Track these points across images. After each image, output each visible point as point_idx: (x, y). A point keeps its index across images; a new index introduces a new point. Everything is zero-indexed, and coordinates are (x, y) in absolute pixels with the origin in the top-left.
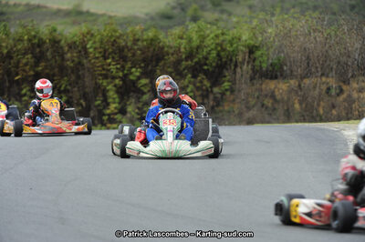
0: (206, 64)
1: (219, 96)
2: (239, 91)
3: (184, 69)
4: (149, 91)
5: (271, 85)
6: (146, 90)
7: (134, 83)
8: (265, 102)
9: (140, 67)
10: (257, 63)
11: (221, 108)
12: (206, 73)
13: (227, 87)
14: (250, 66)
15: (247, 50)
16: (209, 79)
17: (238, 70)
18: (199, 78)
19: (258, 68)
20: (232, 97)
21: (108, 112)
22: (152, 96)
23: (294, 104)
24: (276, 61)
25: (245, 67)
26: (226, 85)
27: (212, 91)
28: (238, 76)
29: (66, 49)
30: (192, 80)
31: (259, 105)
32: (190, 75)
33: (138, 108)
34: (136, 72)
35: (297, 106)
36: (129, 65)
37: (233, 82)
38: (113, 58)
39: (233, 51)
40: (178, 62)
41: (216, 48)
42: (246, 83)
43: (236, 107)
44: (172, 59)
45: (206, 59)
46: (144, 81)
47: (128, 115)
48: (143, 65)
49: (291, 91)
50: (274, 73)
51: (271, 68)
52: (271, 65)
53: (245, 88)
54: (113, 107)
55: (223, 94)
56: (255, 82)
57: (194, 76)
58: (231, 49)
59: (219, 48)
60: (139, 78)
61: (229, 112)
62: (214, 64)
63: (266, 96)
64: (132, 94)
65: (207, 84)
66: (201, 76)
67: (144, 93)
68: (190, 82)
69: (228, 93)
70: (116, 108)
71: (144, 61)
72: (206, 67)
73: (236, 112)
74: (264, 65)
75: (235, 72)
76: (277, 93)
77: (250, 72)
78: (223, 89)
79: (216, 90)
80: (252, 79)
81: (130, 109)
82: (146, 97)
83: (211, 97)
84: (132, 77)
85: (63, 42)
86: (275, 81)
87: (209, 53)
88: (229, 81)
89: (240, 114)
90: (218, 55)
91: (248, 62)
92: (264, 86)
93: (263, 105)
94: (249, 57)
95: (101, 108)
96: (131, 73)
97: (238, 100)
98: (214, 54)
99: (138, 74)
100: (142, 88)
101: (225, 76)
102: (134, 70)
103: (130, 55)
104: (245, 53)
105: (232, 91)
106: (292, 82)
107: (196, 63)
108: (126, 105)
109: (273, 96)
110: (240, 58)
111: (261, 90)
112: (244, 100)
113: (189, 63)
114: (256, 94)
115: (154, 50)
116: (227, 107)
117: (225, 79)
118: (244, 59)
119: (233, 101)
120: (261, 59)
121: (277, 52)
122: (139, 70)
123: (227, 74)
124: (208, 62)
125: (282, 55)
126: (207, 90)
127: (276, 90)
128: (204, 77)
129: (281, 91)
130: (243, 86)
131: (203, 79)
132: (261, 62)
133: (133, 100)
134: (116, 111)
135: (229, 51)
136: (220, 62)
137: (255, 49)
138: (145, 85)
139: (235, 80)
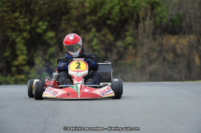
0: (109, 19)
1: (122, 49)
2: (142, 45)
3: (88, 24)
4: (55, 44)
5: (173, 40)
6: (52, 43)
7: (40, 36)
8: (167, 56)
9: (47, 21)
10: (158, 19)
11: (123, 61)
12: (109, 27)
13: (130, 42)
14: (152, 22)
15: (149, 6)
16: (112, 34)
17: (141, 25)
18: (103, 32)
19: (158, 23)
20: (134, 51)
21: (16, 63)
22: (59, 49)
24: (175, 17)
25: (148, 23)
26: (129, 39)
27: (115, 46)
28: (140, 31)
30: (97, 34)
31: (162, 58)
32: (94, 30)
33: (46, 60)
34: (43, 26)
35: (197, 60)
36: (36, 19)
37: (136, 37)
38: (21, 12)
39: (135, 7)
41: (119, 4)
42: (148, 37)
43: (139, 61)
44: (75, 13)
45: (110, 13)
46: (51, 34)
47: (37, 67)
48: (49, 19)
49: (191, 46)
50: (174, 28)
51: (170, 24)
52: (171, 20)
53: (148, 44)
54: (22, 58)
55: (126, 48)
56: (157, 37)
57: (98, 31)
58: (133, 5)
59: (122, 4)
60: (45, 31)
61: (131, 65)
62: (117, 19)
63: (167, 51)
64: (40, 46)
65: (111, 38)
66: (105, 31)
67: (49, 46)
68: (95, 36)
69: (131, 47)
70: (24, 60)
71: (49, 15)
72: (109, 22)
73: (138, 65)
74: (165, 21)
75: (137, 27)
76: (178, 48)
77: (152, 27)
78: (126, 43)
79: (119, 44)
80: (154, 34)
81: (37, 61)
82: (52, 50)
83: (115, 51)
84: (39, 31)
86: (176, 37)
87: (112, 8)
88: (131, 36)
89: (143, 68)
90: (121, 10)
91: (150, 18)
92: (165, 41)
93: (165, 59)
94: (151, 13)
95: (10, 59)
96: (38, 27)
97: (139, 54)
98: (117, 9)
99: (44, 27)
100: (49, 41)
101: (127, 31)
102: (40, 23)
103: (37, 9)
104: (146, 9)
105: (135, 46)
106: (192, 37)
107: (100, 17)
108: (33, 57)
109: (174, 51)
110: (141, 14)
111: (161, 44)
112: (145, 54)
113: (93, 18)
114: (158, 49)
115: (59, 4)
116: (129, 60)
117: (127, 33)
118: (146, 14)
119: (135, 55)
120: (161, 15)
121: (176, 9)
122: (46, 23)
123: (129, 29)
124: (111, 17)
125: (182, 12)
126: (110, 44)
127: (177, 45)
128: (107, 31)
129: (182, 46)
130: (146, 41)
131: (106, 33)
132: (161, 18)
133: (40, 53)
134: (24, 63)
135: (131, 7)
136: (122, 18)
137: (155, 5)
138: (51, 38)
139: (137, 35)
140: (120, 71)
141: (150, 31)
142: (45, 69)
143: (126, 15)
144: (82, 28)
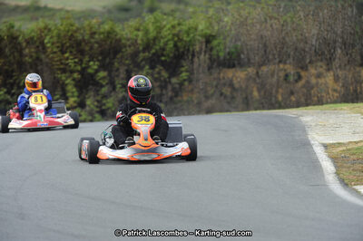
0: (163, 55)
1: (177, 86)
2: (198, 81)
3: (142, 61)
4: (107, 84)
5: (229, 73)
6: (104, 83)
7: (92, 76)
8: (223, 91)
9: (98, 60)
10: (214, 52)
11: (179, 98)
12: (163, 64)
13: (185, 78)
14: (207, 56)
15: (204, 40)
16: (167, 70)
17: (196, 60)
18: (157, 70)
19: (215, 57)
20: (190, 87)
22: (111, 89)
23: (252, 91)
24: (233, 50)
25: (202, 57)
26: (184, 75)
27: (170, 82)
28: (196, 66)
29: (24, 44)
30: (150, 71)
31: (218, 93)
32: (147, 67)
33: (98, 101)
34: (94, 65)
35: (256, 94)
36: (87, 59)
37: (191, 72)
38: (71, 52)
39: (190, 41)
40: (135, 54)
41: (173, 39)
42: (204, 72)
43: (195, 97)
44: (129, 50)
45: (164, 49)
46: (102, 74)
47: (87, 108)
48: (100, 58)
49: (248, 79)
50: (232, 61)
51: (228, 57)
52: (229, 53)
53: (203, 78)
54: (72, 101)
55: (181, 84)
56: (213, 71)
57: (152, 68)
58: (188, 39)
59: (176, 39)
60: (97, 71)
61: (188, 102)
62: (171, 55)
63: (225, 85)
64: (91, 87)
65: (165, 74)
66: (159, 68)
67: (102, 86)
68: (147, 73)
69: (186, 83)
70: (75, 102)
71: (101, 53)
72: (163, 58)
73: (196, 102)
74: (222, 54)
75: (192, 62)
76: (235, 82)
77: (208, 61)
78: (181, 79)
79: (174, 80)
80: (210, 68)
81: (88, 102)
82: (104, 90)
83: (170, 87)
84: (90, 71)
85: (20, 38)
86: (233, 70)
87: (166, 44)
88: (187, 71)
89: (199, 104)
90: (175, 45)
91: (205, 52)
92: (222, 75)
93: (222, 94)
94: (206, 47)
96: (89, 67)
97: (196, 90)
98: (171, 45)
99: (96, 67)
100: (101, 81)
101: (183, 66)
102: (91, 63)
103: (87, 48)
104: (201, 43)
105: (190, 81)
106: (250, 70)
107: (154, 54)
108: (85, 98)
109: (231, 85)
110: (197, 48)
111: (219, 79)
112: (202, 89)
113: (147, 54)
114: (215, 83)
115: (111, 42)
116: (185, 97)
117: (183, 69)
118: (201, 49)
119: (192, 91)
120: (218, 48)
121: (234, 40)
122: (97, 63)
123: (185, 64)
124: (165, 53)
125: (239, 44)
126: (165, 81)
127: (234, 79)
128: (161, 68)
129: (239, 79)
130: (201, 76)
131: (160, 70)
132: (218, 51)
133: (92, 93)
134: (75, 105)
135: (186, 42)
136: (177, 53)
137: (211, 38)
138: (104, 78)
139: (193, 70)
140: (176, 108)
141: (205, 65)
142: (98, 109)
144: (135, 66)
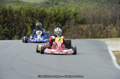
0: (60, 19)
1: (64, 29)
2: (71, 28)
3: (53, 20)
5: (82, 26)
8: (79, 32)
9: (39, 20)
11: (65, 33)
12: (60, 22)
13: (67, 27)
14: (75, 20)
15: (74, 15)
16: (61, 24)
17: (71, 21)
18: (58, 24)
19: (77, 21)
20: (68, 30)
21: (28, 34)
23: (88, 33)
24: (83, 18)
25: (73, 20)
26: (67, 26)
29: (14, 13)
30: (56, 24)
31: (77, 32)
32: (55, 23)
35: (90, 33)
36: (35, 19)
37: (69, 25)
38: (30, 16)
39: (69, 15)
40: (51, 18)
41: (63, 14)
42: (73, 25)
43: (70, 33)
44: (49, 17)
45: (60, 17)
49: (88, 28)
50: (83, 22)
51: (81, 21)
53: (73, 27)
54: (29, 32)
55: (66, 29)
56: (76, 25)
57: (56, 23)
59: (65, 14)
61: (67, 35)
62: (63, 19)
63: (80, 30)
68: (55, 25)
69: (67, 29)
71: (40, 17)
72: (60, 20)
73: (70, 35)
74: (79, 20)
75: (70, 22)
76: (83, 29)
77: (75, 22)
78: (66, 27)
79: (63, 27)
80: (75, 24)
85: (13, 11)
86: (83, 25)
87: (61, 15)
88: (68, 25)
90: (64, 16)
92: (79, 26)
93: (79, 33)
94: (74, 17)
95: (25, 33)
97: (70, 31)
101: (66, 23)
102: (36, 20)
103: (35, 15)
104: (73, 16)
105: (69, 28)
106: (88, 25)
107: (57, 18)
109: (82, 30)
110: (71, 17)
111: (78, 28)
112: (72, 31)
113: (55, 18)
114: (77, 29)
115: (43, 14)
116: (67, 33)
117: (66, 24)
118: (73, 18)
119: (69, 31)
120: (78, 18)
121: (84, 15)
122: (38, 20)
123: (67, 22)
127: (83, 28)
128: (59, 23)
129: (85, 28)
131: (59, 24)
132: (78, 19)
135: (68, 15)
137: (76, 14)
141: (74, 23)
143: (66, 18)
144: (50, 22)
